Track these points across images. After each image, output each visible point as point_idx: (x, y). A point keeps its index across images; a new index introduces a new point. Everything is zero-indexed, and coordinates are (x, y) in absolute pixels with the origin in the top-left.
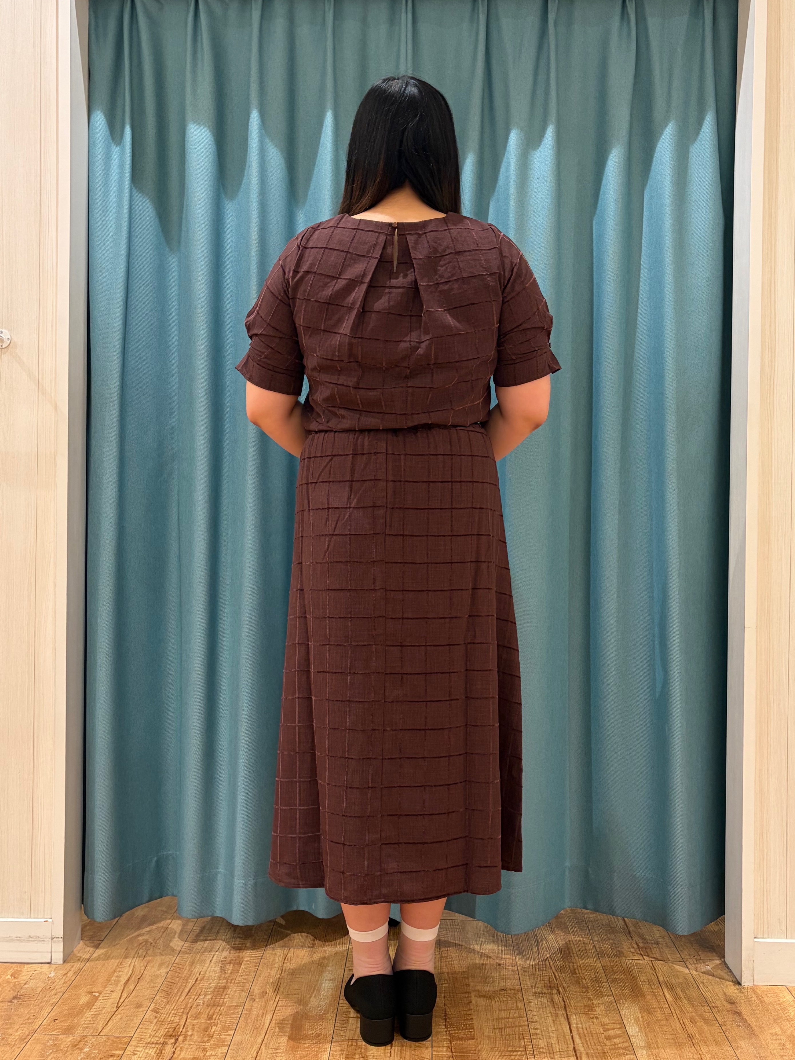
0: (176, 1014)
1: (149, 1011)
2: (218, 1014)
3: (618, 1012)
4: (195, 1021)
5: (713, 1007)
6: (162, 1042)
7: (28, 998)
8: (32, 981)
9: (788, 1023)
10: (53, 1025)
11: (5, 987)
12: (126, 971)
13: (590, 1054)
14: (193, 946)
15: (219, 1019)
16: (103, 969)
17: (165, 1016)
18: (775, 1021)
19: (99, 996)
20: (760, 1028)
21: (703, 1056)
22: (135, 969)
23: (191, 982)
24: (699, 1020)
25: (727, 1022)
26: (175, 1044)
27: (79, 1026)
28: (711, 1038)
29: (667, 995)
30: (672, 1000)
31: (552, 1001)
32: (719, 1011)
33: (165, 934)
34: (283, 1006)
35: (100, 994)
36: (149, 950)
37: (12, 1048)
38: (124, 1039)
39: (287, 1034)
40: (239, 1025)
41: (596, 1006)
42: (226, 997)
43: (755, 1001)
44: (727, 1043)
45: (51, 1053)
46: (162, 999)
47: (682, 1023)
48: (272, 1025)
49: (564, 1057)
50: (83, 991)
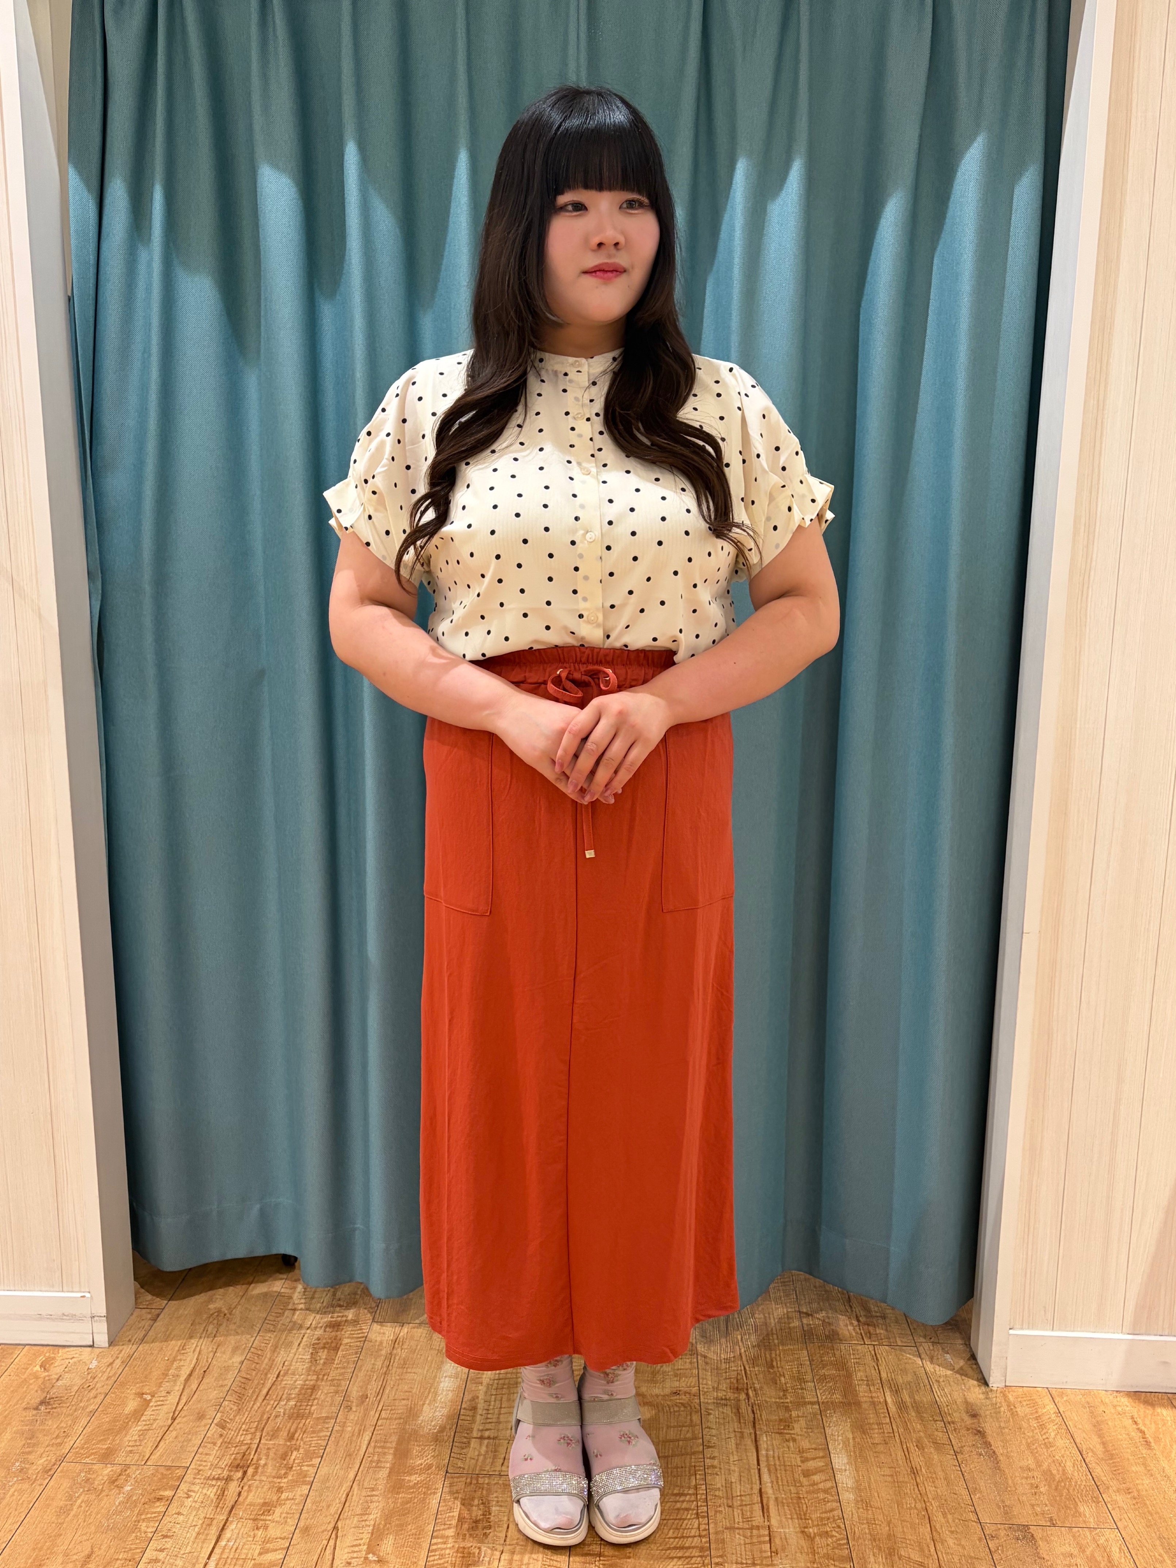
0: (247, 1431)
1: (213, 1425)
2: (301, 1431)
3: (823, 1430)
4: (271, 1442)
6: (225, 1477)
7: (59, 1402)
8: (66, 1375)
9: (1045, 1450)
10: (87, 1448)
11: (31, 1384)
12: (188, 1359)
13: (780, 1499)
14: (279, 1319)
15: (302, 1439)
16: (159, 1356)
17: (233, 1433)
18: (1028, 1445)
19: (150, 1401)
20: (1008, 1457)
21: (928, 1504)
22: (200, 1357)
23: (272, 1377)
24: (928, 1443)
25: (965, 1448)
26: (243, 1479)
27: (121, 1450)
28: (941, 1474)
29: (889, 1401)
30: (894, 1410)
31: (738, 1413)
33: (243, 1300)
34: (387, 1419)
35: (153, 1396)
36: (221, 1325)
37: (32, 1484)
38: (176, 1472)
39: (388, 1465)
40: (327, 1450)
41: (795, 1421)
42: (314, 1404)
43: (1004, 1412)
44: (962, 1482)
45: (81, 1495)
46: (232, 1406)
47: (905, 1450)
48: (370, 1450)
49: (746, 1505)
50: (130, 1392)
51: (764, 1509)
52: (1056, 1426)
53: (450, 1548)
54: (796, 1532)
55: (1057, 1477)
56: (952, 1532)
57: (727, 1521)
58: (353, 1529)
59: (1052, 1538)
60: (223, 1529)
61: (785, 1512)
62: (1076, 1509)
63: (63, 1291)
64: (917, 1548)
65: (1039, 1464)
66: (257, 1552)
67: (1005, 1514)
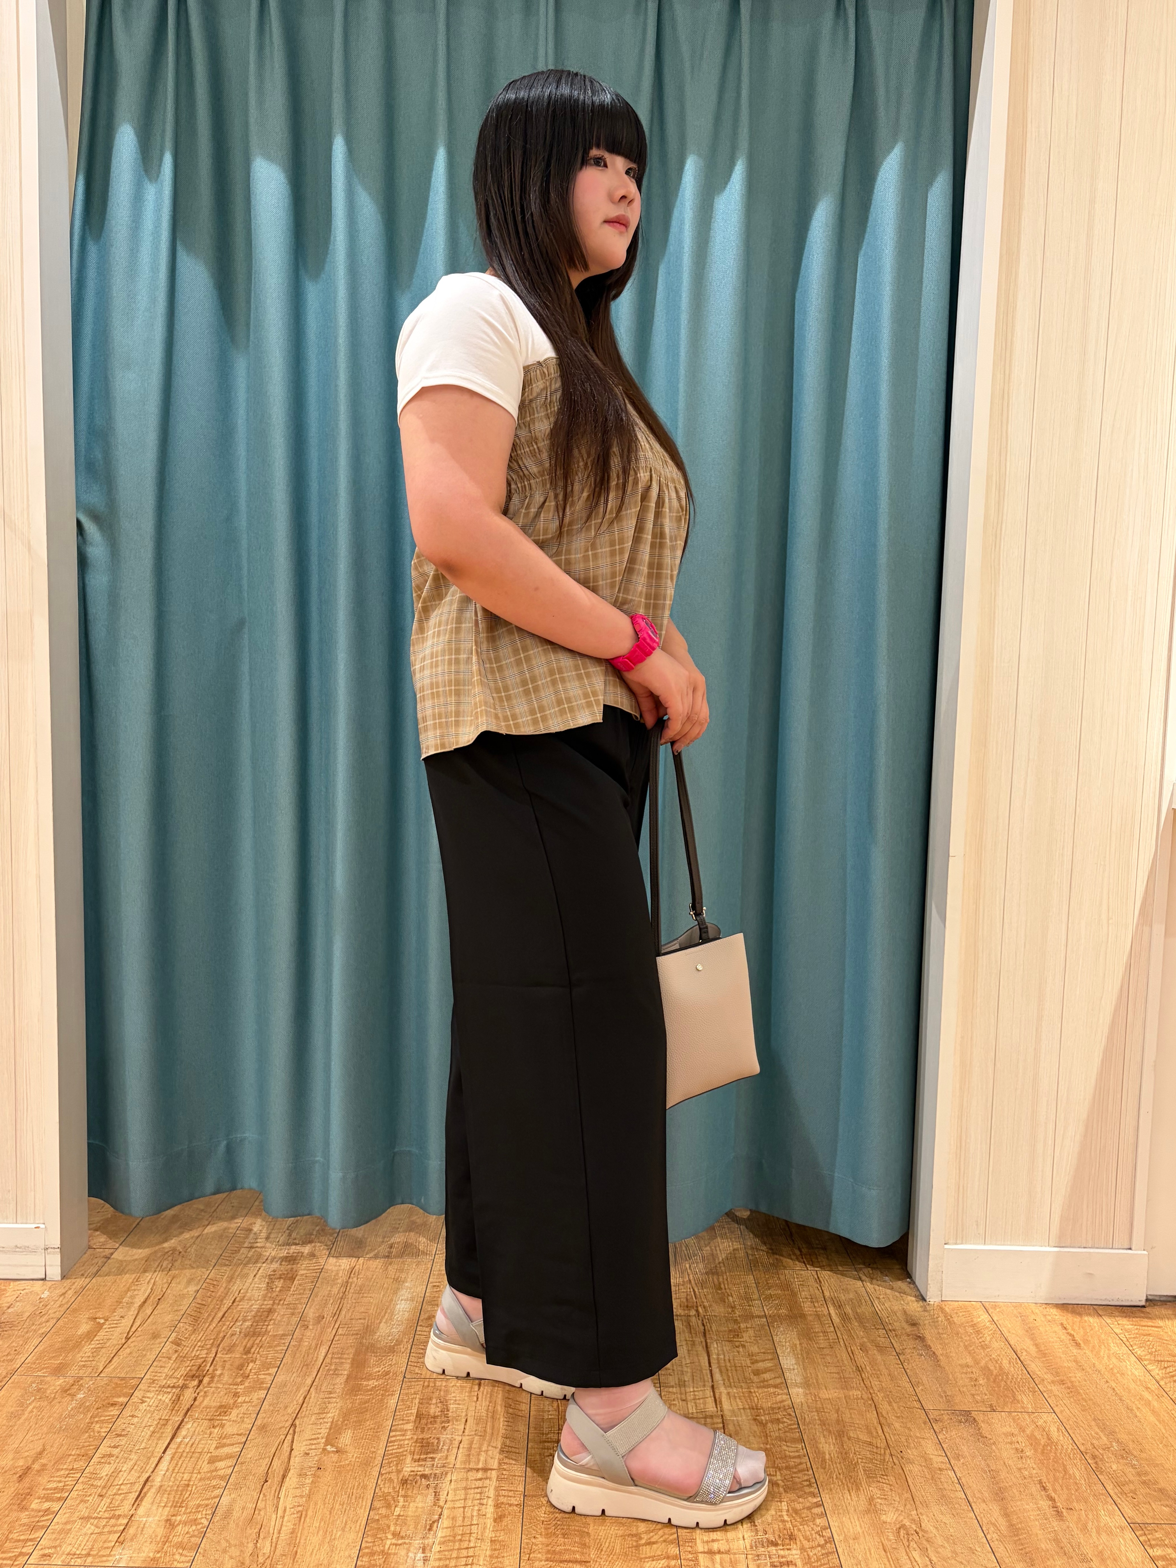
0: (202, 1347)
1: (168, 1343)
2: (258, 1346)
3: (771, 1338)
4: (227, 1356)
5: (890, 1331)
6: (181, 1385)
7: (10, 1326)
8: (17, 1304)
9: (982, 1351)
10: (39, 1364)
12: (143, 1289)
13: (732, 1394)
14: (234, 1255)
15: (258, 1353)
16: (113, 1287)
17: (188, 1349)
18: (966, 1347)
19: (104, 1324)
20: (947, 1357)
21: (874, 1395)
22: (155, 1287)
23: (228, 1303)
24: (871, 1347)
25: (906, 1350)
26: (198, 1386)
27: (74, 1364)
28: (885, 1372)
29: (833, 1314)
30: (838, 1320)
31: (688, 1325)
32: (896, 1335)
33: (199, 1239)
34: (343, 1335)
35: (106, 1320)
36: (176, 1261)
38: (131, 1381)
39: (346, 1373)
40: (283, 1361)
41: (744, 1331)
42: (271, 1324)
43: (942, 1321)
44: (905, 1378)
45: (33, 1401)
46: (187, 1327)
47: (850, 1352)
48: (327, 1360)
49: (699, 1399)
50: (84, 1316)
51: (717, 1402)
52: (992, 1332)
53: (409, 1439)
54: (749, 1420)
55: (995, 1372)
56: (898, 1417)
58: (310, 1426)
59: (994, 1421)
60: (178, 1428)
61: (737, 1404)
62: (1014, 1397)
63: (16, 1223)
64: (866, 1431)
65: (977, 1362)
66: (214, 1446)
67: (947, 1402)
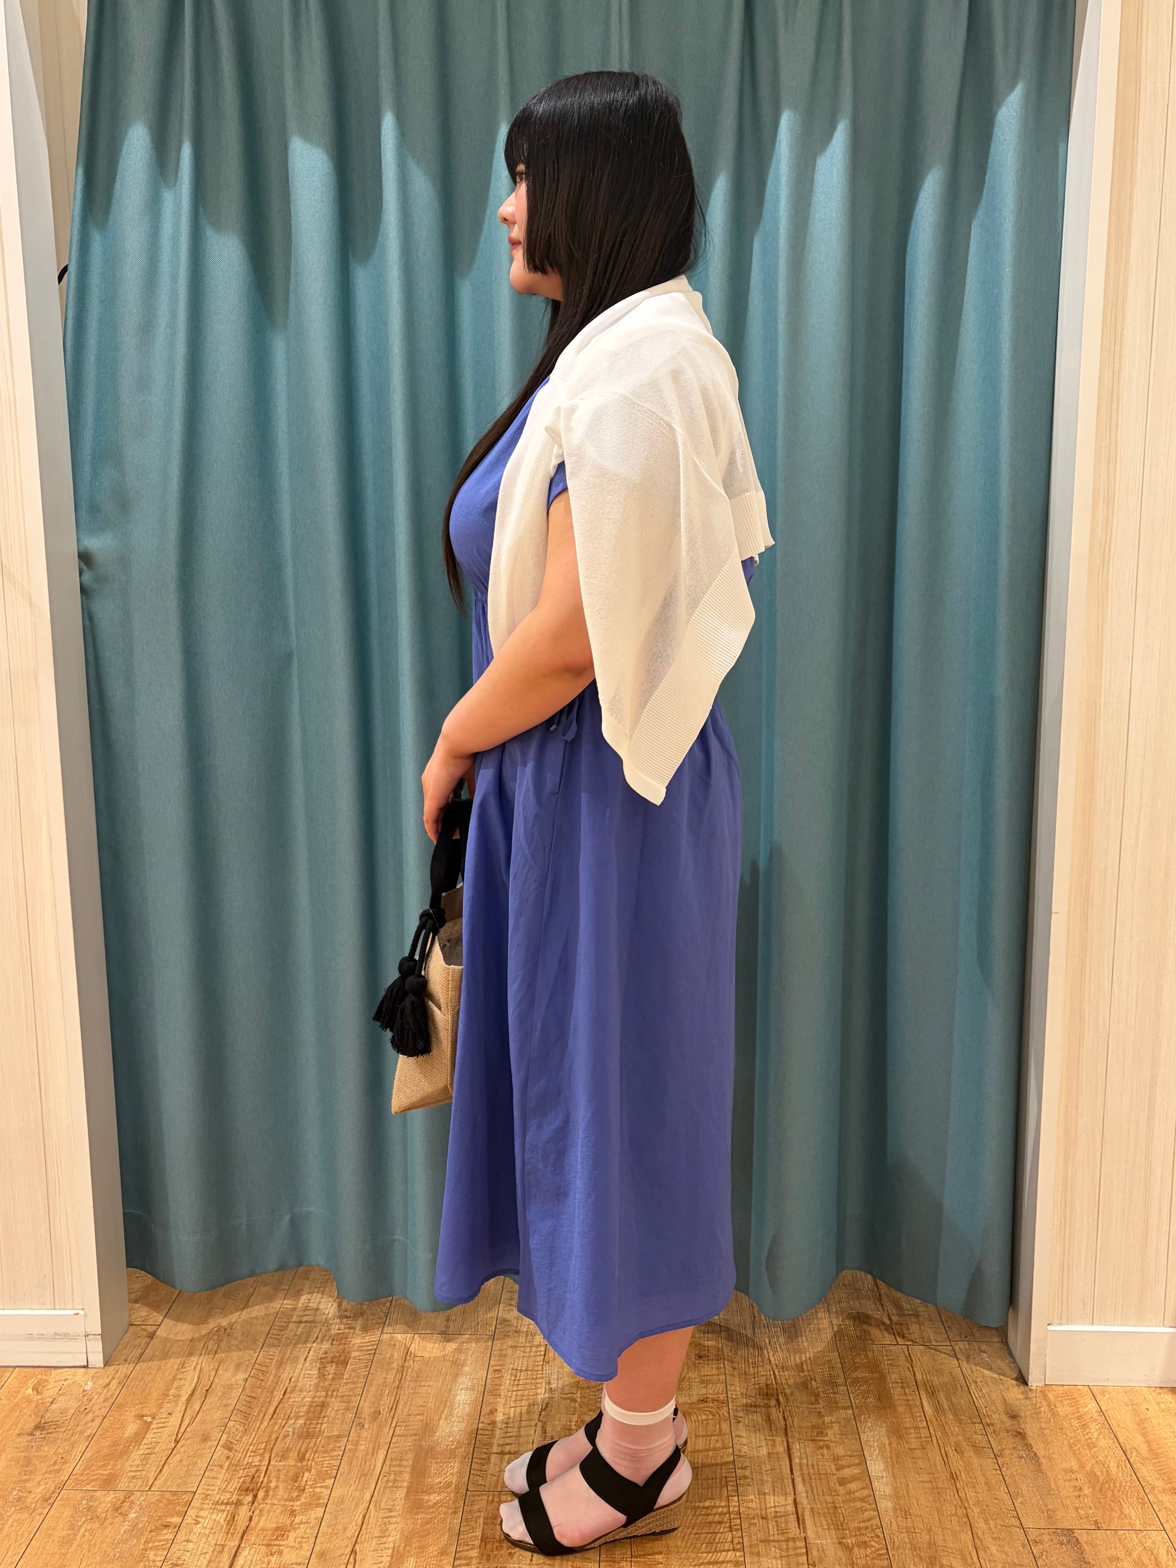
0: (255, 1452)
1: (219, 1447)
2: (312, 1451)
3: (857, 1436)
4: (281, 1464)
5: (988, 1425)
6: (235, 1502)
7: (55, 1427)
8: (61, 1398)
9: (1088, 1451)
10: (87, 1474)
11: (24, 1409)
12: (189, 1377)
13: (816, 1510)
14: (282, 1333)
15: (313, 1459)
16: (158, 1375)
17: (240, 1455)
18: (1071, 1447)
19: (151, 1423)
20: (1050, 1459)
21: (969, 1510)
22: (201, 1375)
23: (278, 1395)
24: (967, 1447)
25: (1005, 1451)
26: (253, 1503)
27: (123, 1475)
28: (981, 1479)
29: (925, 1404)
30: (931, 1413)
31: (769, 1420)
32: (994, 1432)
34: (401, 1436)
35: (154, 1418)
36: (222, 1340)
37: (31, 1514)
38: (183, 1497)
39: (405, 1484)
40: (340, 1470)
41: (828, 1427)
42: (325, 1421)
43: (1045, 1412)
44: (1003, 1487)
45: (83, 1523)
46: (238, 1427)
47: (944, 1454)
48: (386, 1469)
49: (780, 1517)
50: (129, 1415)
51: (800, 1520)
52: (1099, 1426)
54: (833, 1543)
55: (1102, 1479)
56: (995, 1539)
57: (762, 1534)
58: (371, 1553)
59: (1098, 1542)
60: (235, 1555)
61: (821, 1523)
62: (1121, 1511)
63: (54, 1309)
64: (959, 1557)
65: (1082, 1466)
67: (1048, 1518)
